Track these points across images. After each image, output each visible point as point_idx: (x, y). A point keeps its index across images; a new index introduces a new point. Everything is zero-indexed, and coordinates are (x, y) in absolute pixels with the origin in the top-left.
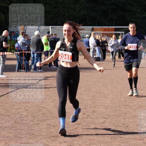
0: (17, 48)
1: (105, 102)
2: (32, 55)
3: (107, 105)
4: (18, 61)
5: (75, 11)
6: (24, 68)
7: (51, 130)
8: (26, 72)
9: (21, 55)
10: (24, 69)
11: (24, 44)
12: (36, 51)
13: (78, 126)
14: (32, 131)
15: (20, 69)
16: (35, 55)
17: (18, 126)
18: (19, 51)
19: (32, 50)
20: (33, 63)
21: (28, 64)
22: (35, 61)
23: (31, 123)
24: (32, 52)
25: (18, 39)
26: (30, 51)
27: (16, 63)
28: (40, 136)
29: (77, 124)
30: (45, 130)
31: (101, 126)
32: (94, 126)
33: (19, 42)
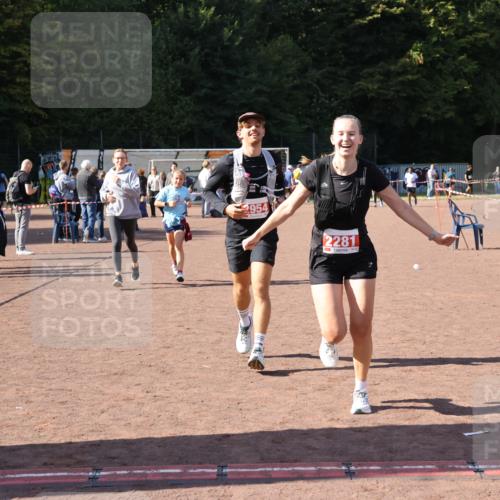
0: (54, 195)
1: (223, 300)
2: (83, 208)
3: (227, 305)
4: (56, 221)
5: (171, 118)
6: (69, 234)
7: (111, 361)
8: (74, 242)
9: (61, 208)
10: (69, 237)
11: (67, 187)
12: (89, 201)
13: (165, 350)
14: (74, 365)
15: (62, 238)
16: (89, 208)
17: (46, 355)
18: (57, 201)
19: (83, 199)
20: (86, 224)
21: (77, 227)
22: (90, 220)
23: (74, 348)
24: (82, 203)
25: (55, 176)
26: (78, 200)
27: (51, 224)
28: (89, 373)
29: (164, 347)
30: (100, 362)
31: (213, 350)
32: (198, 350)
33: (57, 183)
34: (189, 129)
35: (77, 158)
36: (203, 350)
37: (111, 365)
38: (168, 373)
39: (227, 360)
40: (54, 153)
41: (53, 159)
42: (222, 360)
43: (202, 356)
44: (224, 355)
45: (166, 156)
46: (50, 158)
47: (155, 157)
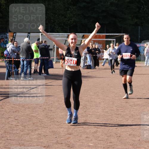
0: (7, 55)
2: (22, 63)
4: (7, 69)
5: (65, 17)
7: (42, 140)
9: (10, 62)
11: (13, 51)
13: (69, 136)
14: (23, 142)
16: (25, 62)
17: (8, 136)
18: (8, 58)
19: (22, 57)
22: (25, 68)
23: (22, 133)
24: (21, 60)
25: (7, 46)
27: (5, 70)
28: (31, 146)
29: (68, 134)
30: (36, 140)
31: (93, 136)
32: (86, 136)
33: (8, 49)
34: (74, 24)
35: (16, 37)
36: (88, 136)
37: (42, 142)
38: (72, 147)
39: (101, 142)
40: (5, 34)
41: (4, 37)
42: (99, 142)
43: (88, 139)
44: (99, 139)
45: (62, 37)
46: (2, 36)
47: (57, 37)
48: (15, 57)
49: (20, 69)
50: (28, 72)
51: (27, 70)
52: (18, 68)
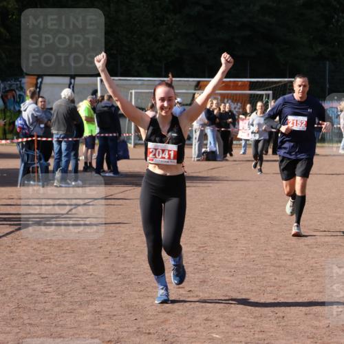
0: (22, 128)
1: (229, 258)
2: (56, 146)
3: (233, 265)
4: (23, 161)
7: (102, 327)
9: (29, 146)
11: (36, 120)
12: (66, 136)
13: (166, 316)
14: (59, 329)
16: (64, 145)
17: (25, 316)
18: (26, 136)
19: (56, 133)
20: (58, 165)
21: (47, 167)
22: (64, 160)
23: (56, 309)
24: (55, 139)
25: (23, 107)
27: (17, 164)
29: (164, 312)
30: (90, 326)
31: (222, 316)
32: (205, 316)
33: (25, 115)
34: (177, 55)
35: (43, 86)
36: (210, 316)
37: (103, 331)
39: (240, 330)
40: (16, 80)
41: (14, 87)
42: (235, 330)
43: (209, 323)
44: (236, 323)
45: (148, 87)
46: (11, 85)
47: (136, 87)
48: (41, 133)
49: (52, 162)
50: (71, 167)
51: (68, 163)
52: (47, 159)
